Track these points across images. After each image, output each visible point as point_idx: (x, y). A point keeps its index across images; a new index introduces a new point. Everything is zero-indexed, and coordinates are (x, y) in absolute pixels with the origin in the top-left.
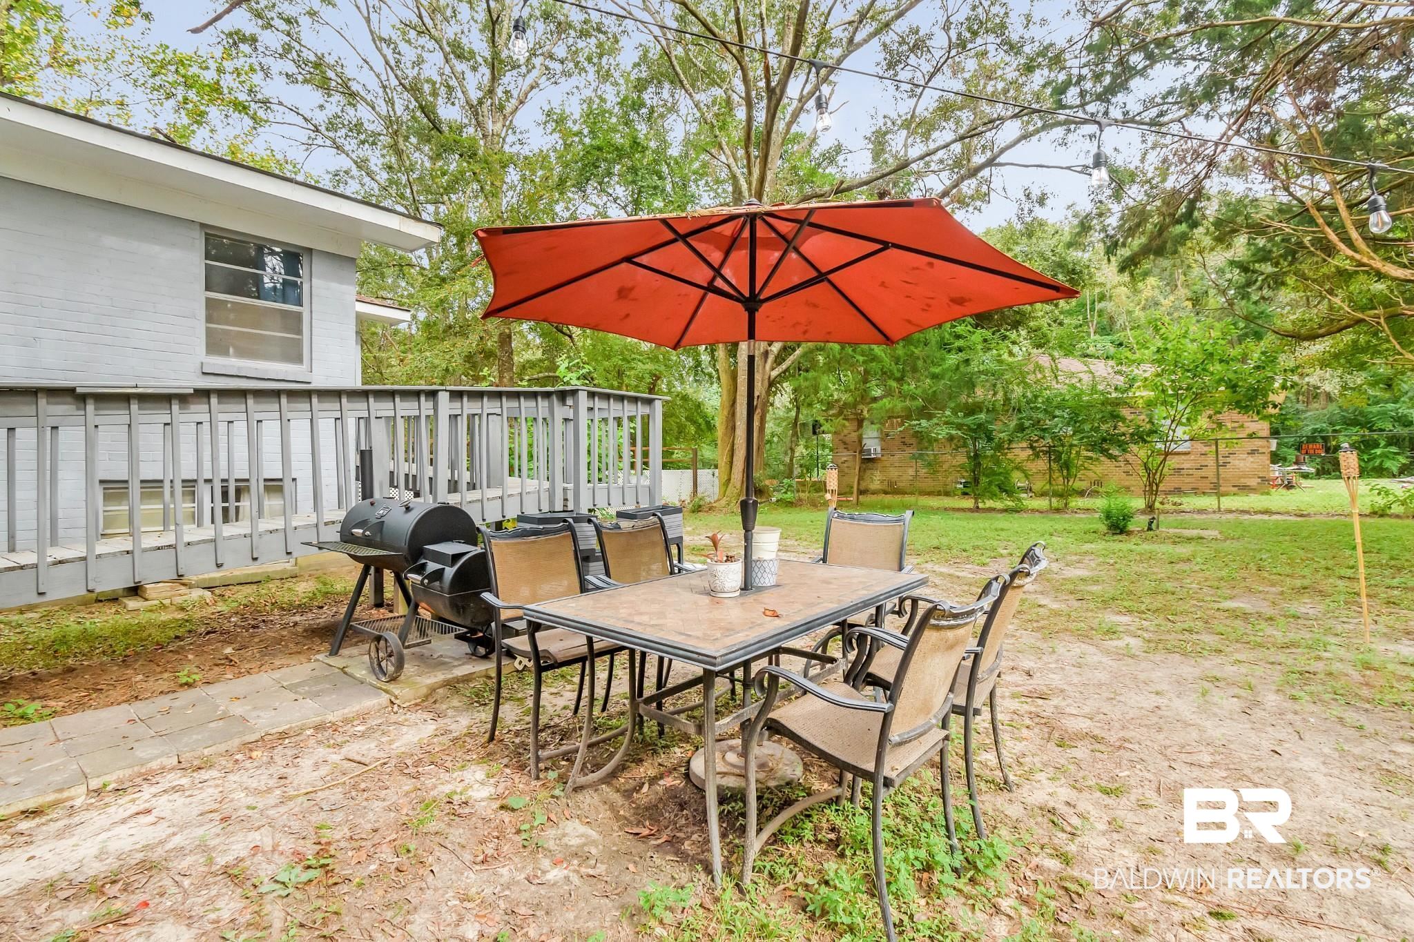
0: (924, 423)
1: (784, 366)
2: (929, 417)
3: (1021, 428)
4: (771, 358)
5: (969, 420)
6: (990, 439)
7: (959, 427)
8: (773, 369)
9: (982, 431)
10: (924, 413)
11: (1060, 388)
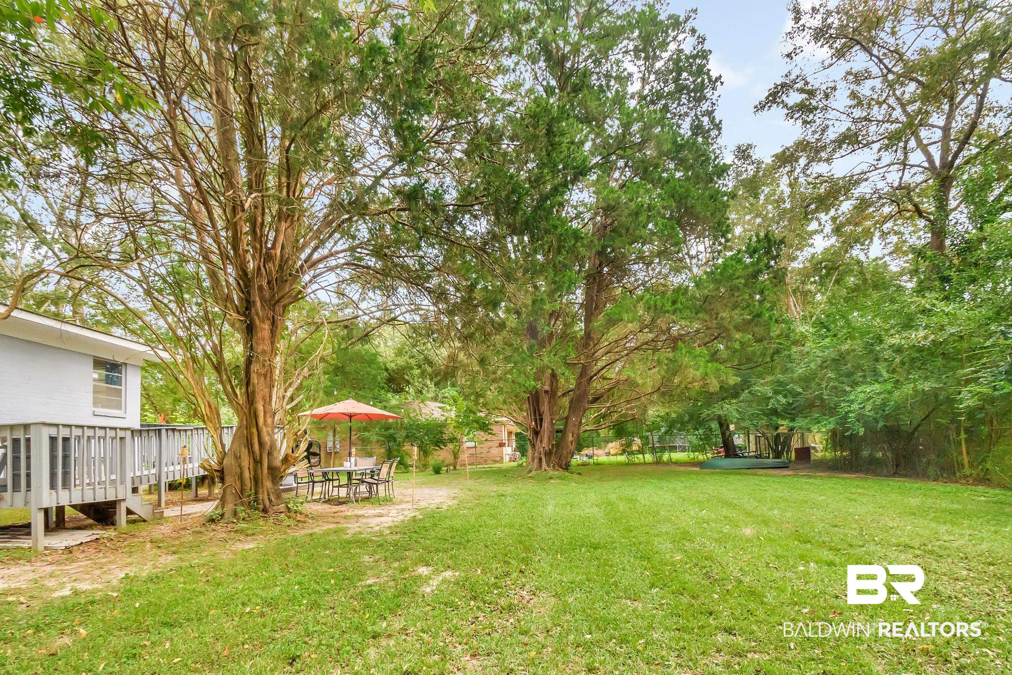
0: (367, 434)
1: (294, 403)
2: (369, 431)
3: (407, 437)
4: (286, 399)
5: (387, 433)
6: (395, 441)
7: (382, 436)
8: (287, 404)
9: (392, 438)
10: (366, 429)
11: (422, 419)
